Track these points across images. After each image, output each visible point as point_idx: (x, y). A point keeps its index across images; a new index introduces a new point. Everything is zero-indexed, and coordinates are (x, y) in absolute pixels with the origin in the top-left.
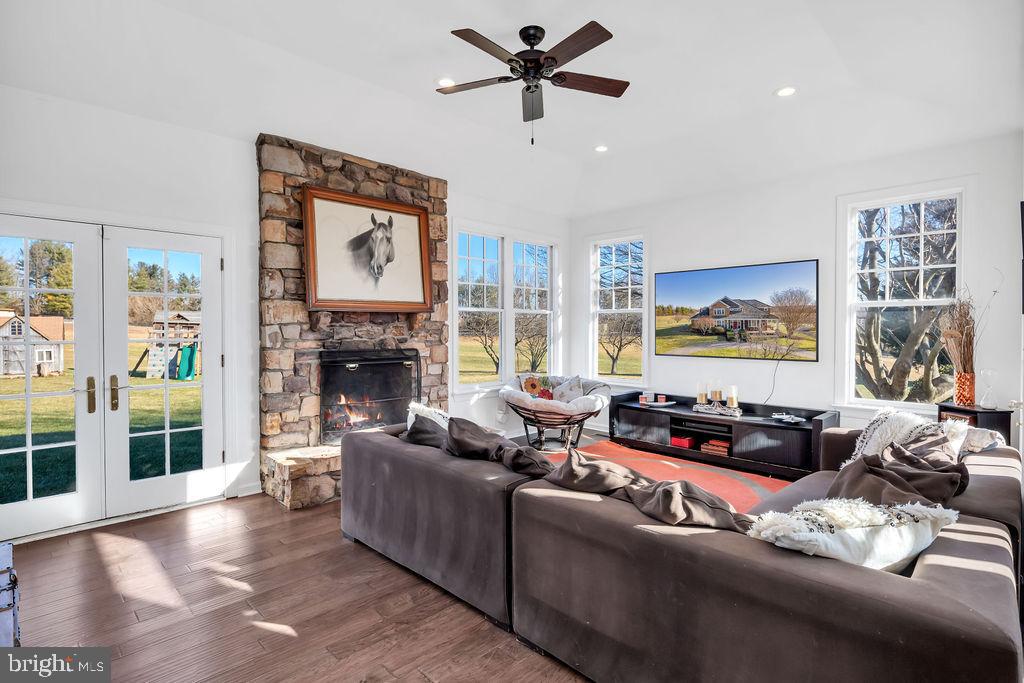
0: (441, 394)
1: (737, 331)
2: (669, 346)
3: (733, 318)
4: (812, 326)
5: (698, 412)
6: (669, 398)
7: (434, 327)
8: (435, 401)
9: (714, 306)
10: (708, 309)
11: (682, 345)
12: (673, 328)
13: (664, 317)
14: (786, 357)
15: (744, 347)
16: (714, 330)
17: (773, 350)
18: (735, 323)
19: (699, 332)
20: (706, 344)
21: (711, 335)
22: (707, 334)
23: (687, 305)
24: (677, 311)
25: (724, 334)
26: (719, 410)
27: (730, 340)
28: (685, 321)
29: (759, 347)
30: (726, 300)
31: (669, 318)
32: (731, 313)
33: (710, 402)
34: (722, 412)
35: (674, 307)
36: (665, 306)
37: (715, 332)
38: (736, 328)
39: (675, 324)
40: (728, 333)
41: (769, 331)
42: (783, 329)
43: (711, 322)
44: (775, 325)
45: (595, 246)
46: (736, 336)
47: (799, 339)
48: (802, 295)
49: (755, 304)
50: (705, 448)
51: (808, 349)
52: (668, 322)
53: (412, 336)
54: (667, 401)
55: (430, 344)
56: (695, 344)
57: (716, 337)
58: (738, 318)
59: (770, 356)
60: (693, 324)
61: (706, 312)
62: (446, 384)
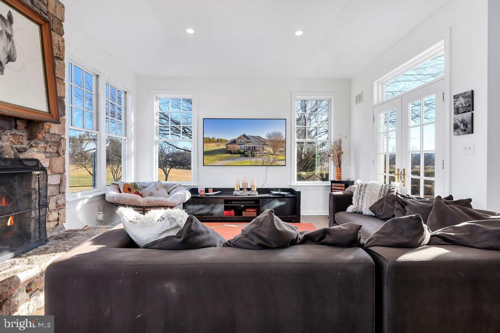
0: (60, 202)
1: (250, 151)
2: (213, 160)
3: (247, 145)
4: (284, 149)
5: (236, 195)
6: (214, 190)
7: (53, 139)
8: (54, 210)
9: (238, 138)
10: (235, 140)
11: (221, 159)
12: (215, 150)
13: (210, 144)
14: (273, 164)
15: (254, 160)
16: (238, 151)
17: (267, 161)
18: (249, 147)
19: (230, 152)
20: (234, 159)
21: (237, 154)
22: (235, 153)
23: (223, 138)
24: (218, 140)
25: (243, 153)
26: (248, 193)
27: (247, 156)
28: (223, 146)
29: (261, 159)
30: (244, 136)
31: (213, 144)
32: (247, 142)
33: (241, 189)
34: (250, 194)
35: (216, 139)
36: (211, 138)
37: (239, 152)
38: (249, 150)
39: (217, 148)
40: (246, 153)
41: (265, 152)
42: (271, 150)
43: (237, 147)
44: (267, 149)
45: (157, 97)
46: (250, 154)
47: (278, 155)
48: (279, 134)
49: (258, 138)
50: (244, 214)
51: (282, 160)
52: (212, 147)
53: (31, 146)
54: (213, 192)
55: (50, 156)
56: (228, 159)
57: (239, 155)
58: (251, 145)
59: (265, 164)
60: (227, 148)
61: (234, 142)
62: (64, 193)
